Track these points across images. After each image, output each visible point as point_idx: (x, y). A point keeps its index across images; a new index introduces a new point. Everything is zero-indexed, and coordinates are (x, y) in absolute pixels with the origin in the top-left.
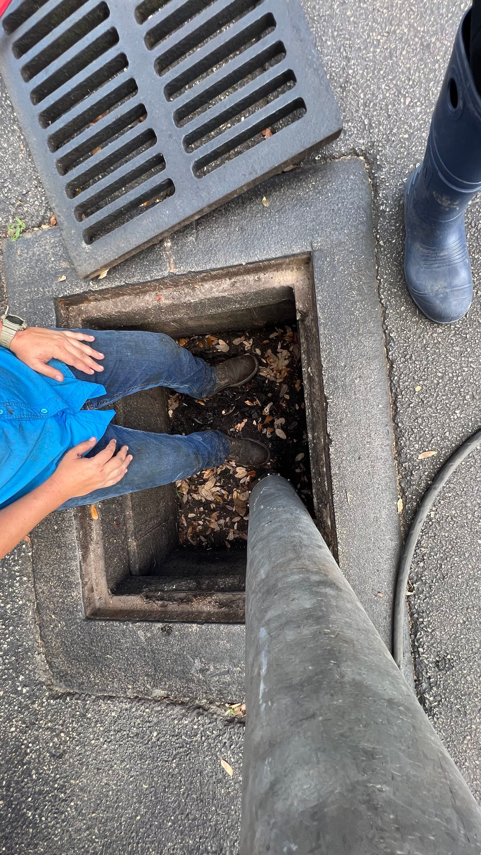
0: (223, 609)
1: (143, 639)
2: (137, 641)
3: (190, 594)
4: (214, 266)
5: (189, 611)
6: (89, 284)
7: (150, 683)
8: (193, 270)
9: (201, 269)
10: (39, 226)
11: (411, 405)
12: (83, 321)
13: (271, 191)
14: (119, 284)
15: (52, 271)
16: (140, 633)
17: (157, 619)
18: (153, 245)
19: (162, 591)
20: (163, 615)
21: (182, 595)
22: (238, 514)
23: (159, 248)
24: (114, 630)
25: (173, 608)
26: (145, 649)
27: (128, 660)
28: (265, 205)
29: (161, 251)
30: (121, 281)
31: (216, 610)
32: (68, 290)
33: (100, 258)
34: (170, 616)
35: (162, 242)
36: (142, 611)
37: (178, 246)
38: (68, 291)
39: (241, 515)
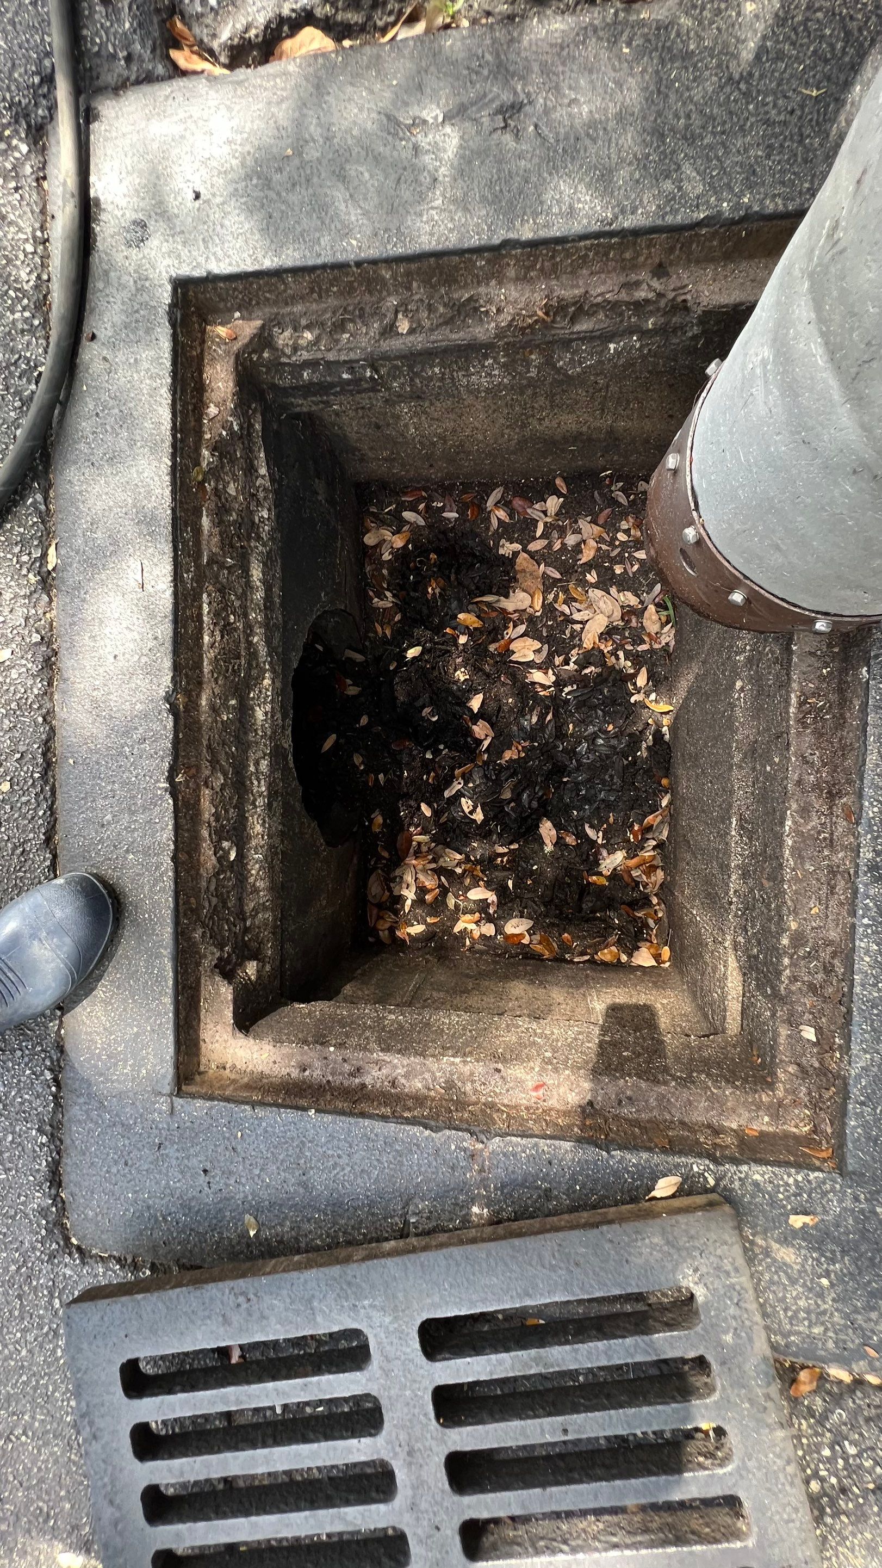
0: (467, 296)
1: (688, 169)
2: (709, 160)
3: (563, 328)
4: (379, 1126)
5: (557, 278)
6: (718, 1180)
7: (678, 35)
8: (427, 1132)
9: (408, 1128)
10: (859, 1383)
11: (18, 756)
12: (771, 1086)
13: (239, 1243)
14: (628, 1156)
15: (833, 1252)
16: (695, 187)
17: (642, 241)
18: (516, 1220)
19: (643, 333)
20: (627, 255)
21: (583, 326)
22: (532, 558)
23: (502, 1209)
24: (783, 183)
25: (604, 283)
26: (684, 138)
27: (746, 94)
28: (252, 1220)
29: (499, 1201)
30: (620, 1162)
31: (482, 290)
32: (787, 1184)
33: (656, 1240)
34: (606, 254)
35: (495, 1221)
36: (698, 262)
37: (456, 1198)
38: (791, 1181)
39: (526, 555)
